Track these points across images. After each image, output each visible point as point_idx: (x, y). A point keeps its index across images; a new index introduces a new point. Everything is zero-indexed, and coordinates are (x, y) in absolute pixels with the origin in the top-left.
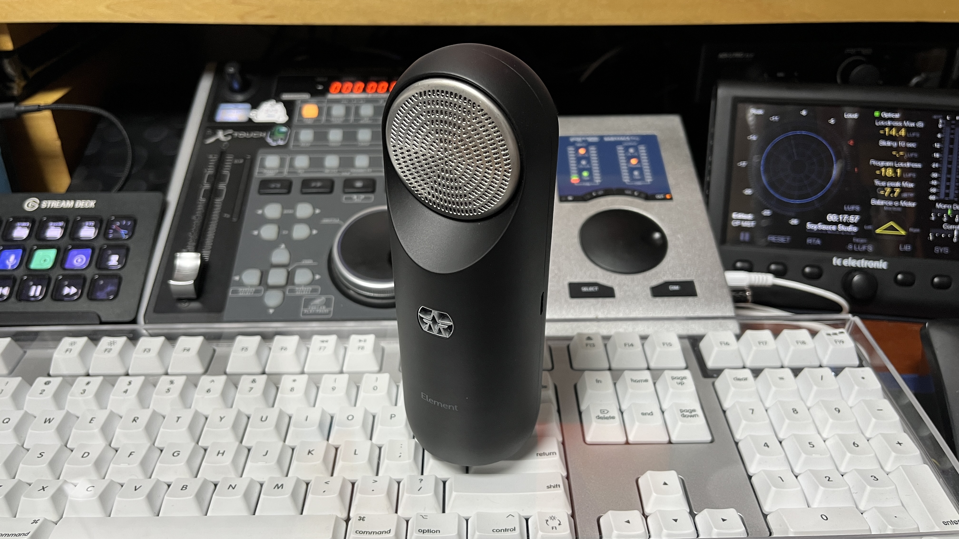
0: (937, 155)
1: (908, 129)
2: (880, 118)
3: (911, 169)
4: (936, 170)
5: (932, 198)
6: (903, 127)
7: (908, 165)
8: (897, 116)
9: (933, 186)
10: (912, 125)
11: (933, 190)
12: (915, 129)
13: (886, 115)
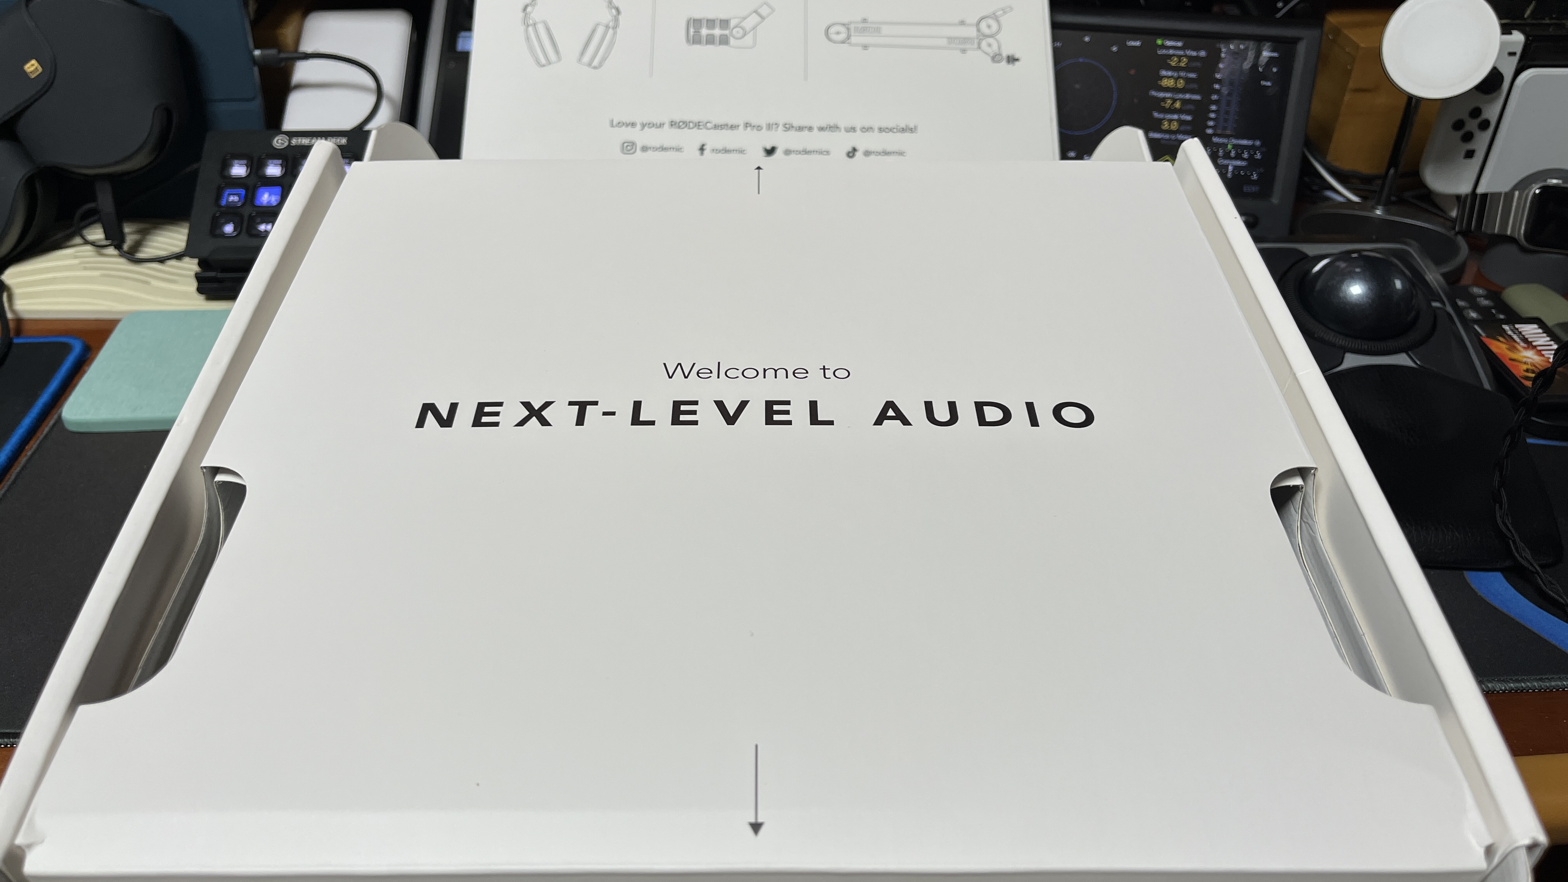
0: (1217, 86)
1: (1190, 58)
2: (1163, 47)
3: (1190, 101)
4: (1216, 102)
5: (1209, 131)
6: (1186, 56)
7: (1188, 96)
8: (1180, 44)
9: (1211, 119)
10: (1194, 54)
11: (1211, 123)
12: (1197, 58)
13: (1169, 43)
